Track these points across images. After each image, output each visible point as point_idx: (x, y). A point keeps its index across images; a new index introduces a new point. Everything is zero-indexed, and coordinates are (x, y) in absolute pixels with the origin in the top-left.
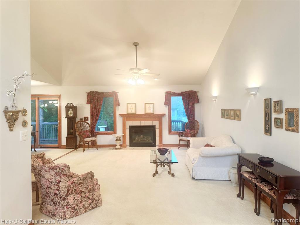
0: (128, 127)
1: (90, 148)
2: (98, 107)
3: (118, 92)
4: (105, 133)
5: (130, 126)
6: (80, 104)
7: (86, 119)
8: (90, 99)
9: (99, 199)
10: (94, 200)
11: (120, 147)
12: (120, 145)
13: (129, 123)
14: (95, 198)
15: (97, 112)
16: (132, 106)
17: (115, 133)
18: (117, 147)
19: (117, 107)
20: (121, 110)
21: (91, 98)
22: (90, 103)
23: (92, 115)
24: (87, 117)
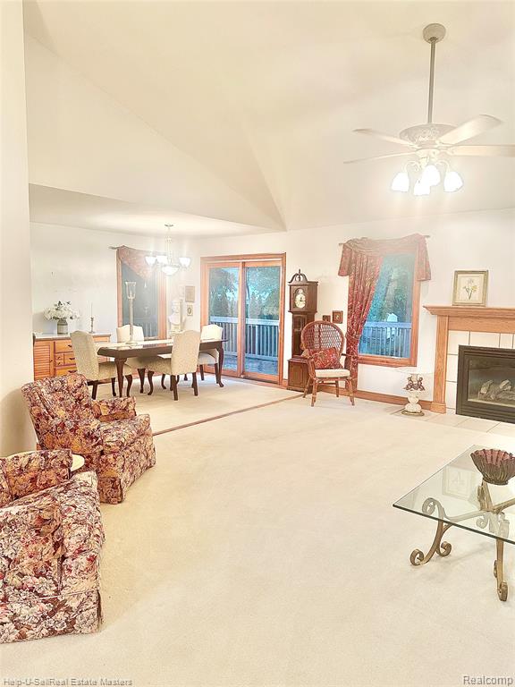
0: (454, 350)
1: (341, 398)
2: (367, 285)
3: (428, 237)
4: (383, 361)
5: (460, 347)
6: (326, 277)
7: (337, 316)
8: (348, 261)
9: (84, 608)
10: (57, 605)
11: (418, 408)
12: (420, 402)
13: (459, 339)
14: (65, 601)
15: (363, 297)
16: (471, 281)
17: (411, 365)
18: (411, 407)
19: (423, 284)
20: (435, 293)
21: (351, 258)
22: (349, 274)
23: (350, 308)
24: (340, 313)
